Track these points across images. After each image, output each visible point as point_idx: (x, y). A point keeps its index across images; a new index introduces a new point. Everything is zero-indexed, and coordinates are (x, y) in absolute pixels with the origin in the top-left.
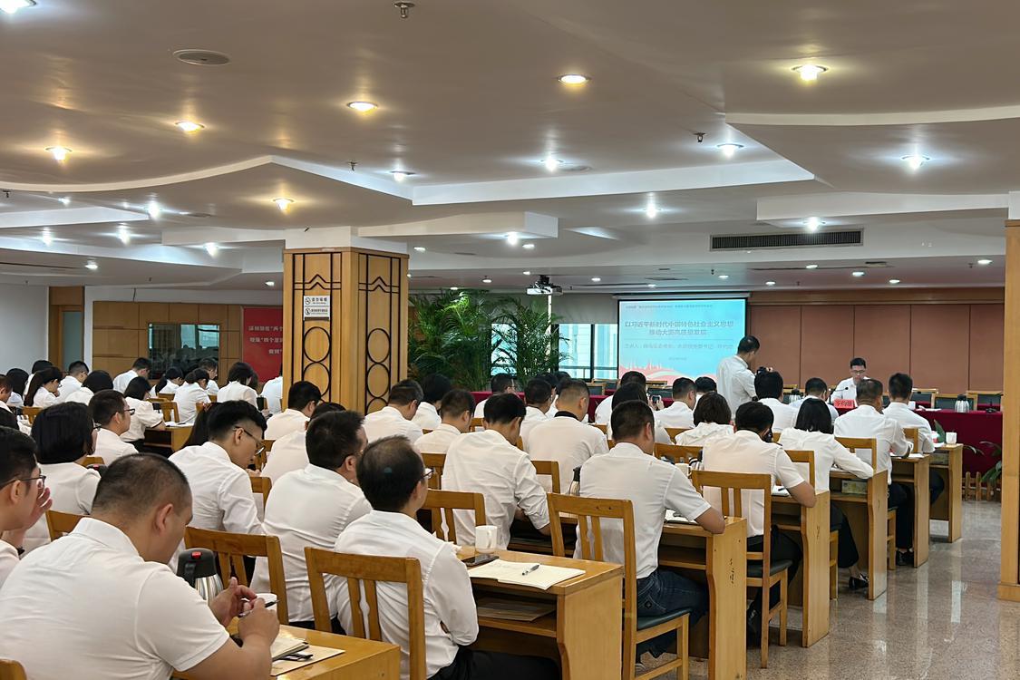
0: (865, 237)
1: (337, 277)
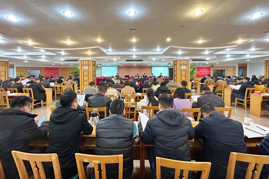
0: (143, 61)
1: (89, 64)
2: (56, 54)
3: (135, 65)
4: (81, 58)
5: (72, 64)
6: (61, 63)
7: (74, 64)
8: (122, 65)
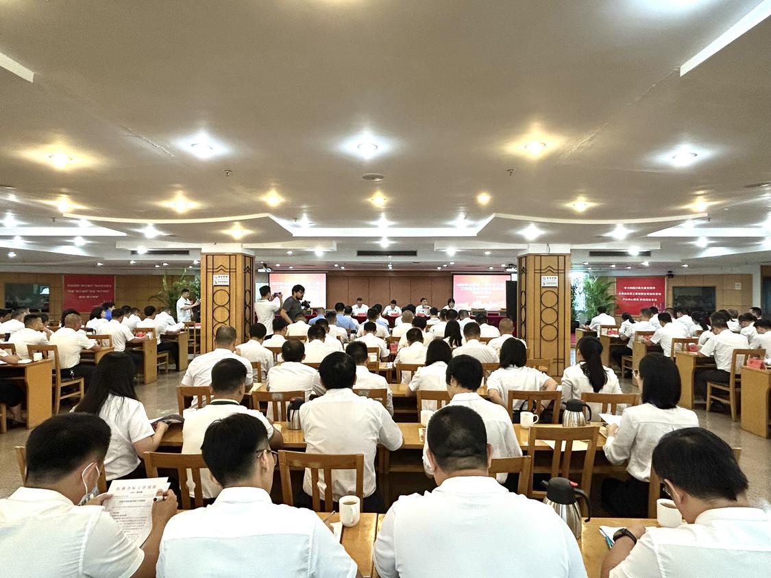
0: (418, 254)
1: (233, 266)
2: (125, 234)
3: (391, 268)
4: (207, 248)
5: (165, 264)
6: (130, 261)
7: (173, 265)
8: (343, 268)
